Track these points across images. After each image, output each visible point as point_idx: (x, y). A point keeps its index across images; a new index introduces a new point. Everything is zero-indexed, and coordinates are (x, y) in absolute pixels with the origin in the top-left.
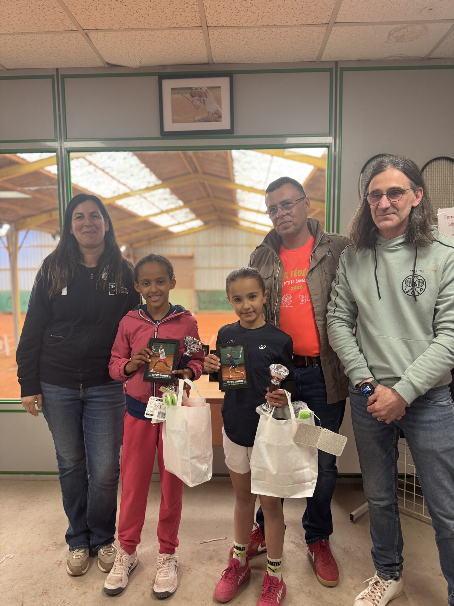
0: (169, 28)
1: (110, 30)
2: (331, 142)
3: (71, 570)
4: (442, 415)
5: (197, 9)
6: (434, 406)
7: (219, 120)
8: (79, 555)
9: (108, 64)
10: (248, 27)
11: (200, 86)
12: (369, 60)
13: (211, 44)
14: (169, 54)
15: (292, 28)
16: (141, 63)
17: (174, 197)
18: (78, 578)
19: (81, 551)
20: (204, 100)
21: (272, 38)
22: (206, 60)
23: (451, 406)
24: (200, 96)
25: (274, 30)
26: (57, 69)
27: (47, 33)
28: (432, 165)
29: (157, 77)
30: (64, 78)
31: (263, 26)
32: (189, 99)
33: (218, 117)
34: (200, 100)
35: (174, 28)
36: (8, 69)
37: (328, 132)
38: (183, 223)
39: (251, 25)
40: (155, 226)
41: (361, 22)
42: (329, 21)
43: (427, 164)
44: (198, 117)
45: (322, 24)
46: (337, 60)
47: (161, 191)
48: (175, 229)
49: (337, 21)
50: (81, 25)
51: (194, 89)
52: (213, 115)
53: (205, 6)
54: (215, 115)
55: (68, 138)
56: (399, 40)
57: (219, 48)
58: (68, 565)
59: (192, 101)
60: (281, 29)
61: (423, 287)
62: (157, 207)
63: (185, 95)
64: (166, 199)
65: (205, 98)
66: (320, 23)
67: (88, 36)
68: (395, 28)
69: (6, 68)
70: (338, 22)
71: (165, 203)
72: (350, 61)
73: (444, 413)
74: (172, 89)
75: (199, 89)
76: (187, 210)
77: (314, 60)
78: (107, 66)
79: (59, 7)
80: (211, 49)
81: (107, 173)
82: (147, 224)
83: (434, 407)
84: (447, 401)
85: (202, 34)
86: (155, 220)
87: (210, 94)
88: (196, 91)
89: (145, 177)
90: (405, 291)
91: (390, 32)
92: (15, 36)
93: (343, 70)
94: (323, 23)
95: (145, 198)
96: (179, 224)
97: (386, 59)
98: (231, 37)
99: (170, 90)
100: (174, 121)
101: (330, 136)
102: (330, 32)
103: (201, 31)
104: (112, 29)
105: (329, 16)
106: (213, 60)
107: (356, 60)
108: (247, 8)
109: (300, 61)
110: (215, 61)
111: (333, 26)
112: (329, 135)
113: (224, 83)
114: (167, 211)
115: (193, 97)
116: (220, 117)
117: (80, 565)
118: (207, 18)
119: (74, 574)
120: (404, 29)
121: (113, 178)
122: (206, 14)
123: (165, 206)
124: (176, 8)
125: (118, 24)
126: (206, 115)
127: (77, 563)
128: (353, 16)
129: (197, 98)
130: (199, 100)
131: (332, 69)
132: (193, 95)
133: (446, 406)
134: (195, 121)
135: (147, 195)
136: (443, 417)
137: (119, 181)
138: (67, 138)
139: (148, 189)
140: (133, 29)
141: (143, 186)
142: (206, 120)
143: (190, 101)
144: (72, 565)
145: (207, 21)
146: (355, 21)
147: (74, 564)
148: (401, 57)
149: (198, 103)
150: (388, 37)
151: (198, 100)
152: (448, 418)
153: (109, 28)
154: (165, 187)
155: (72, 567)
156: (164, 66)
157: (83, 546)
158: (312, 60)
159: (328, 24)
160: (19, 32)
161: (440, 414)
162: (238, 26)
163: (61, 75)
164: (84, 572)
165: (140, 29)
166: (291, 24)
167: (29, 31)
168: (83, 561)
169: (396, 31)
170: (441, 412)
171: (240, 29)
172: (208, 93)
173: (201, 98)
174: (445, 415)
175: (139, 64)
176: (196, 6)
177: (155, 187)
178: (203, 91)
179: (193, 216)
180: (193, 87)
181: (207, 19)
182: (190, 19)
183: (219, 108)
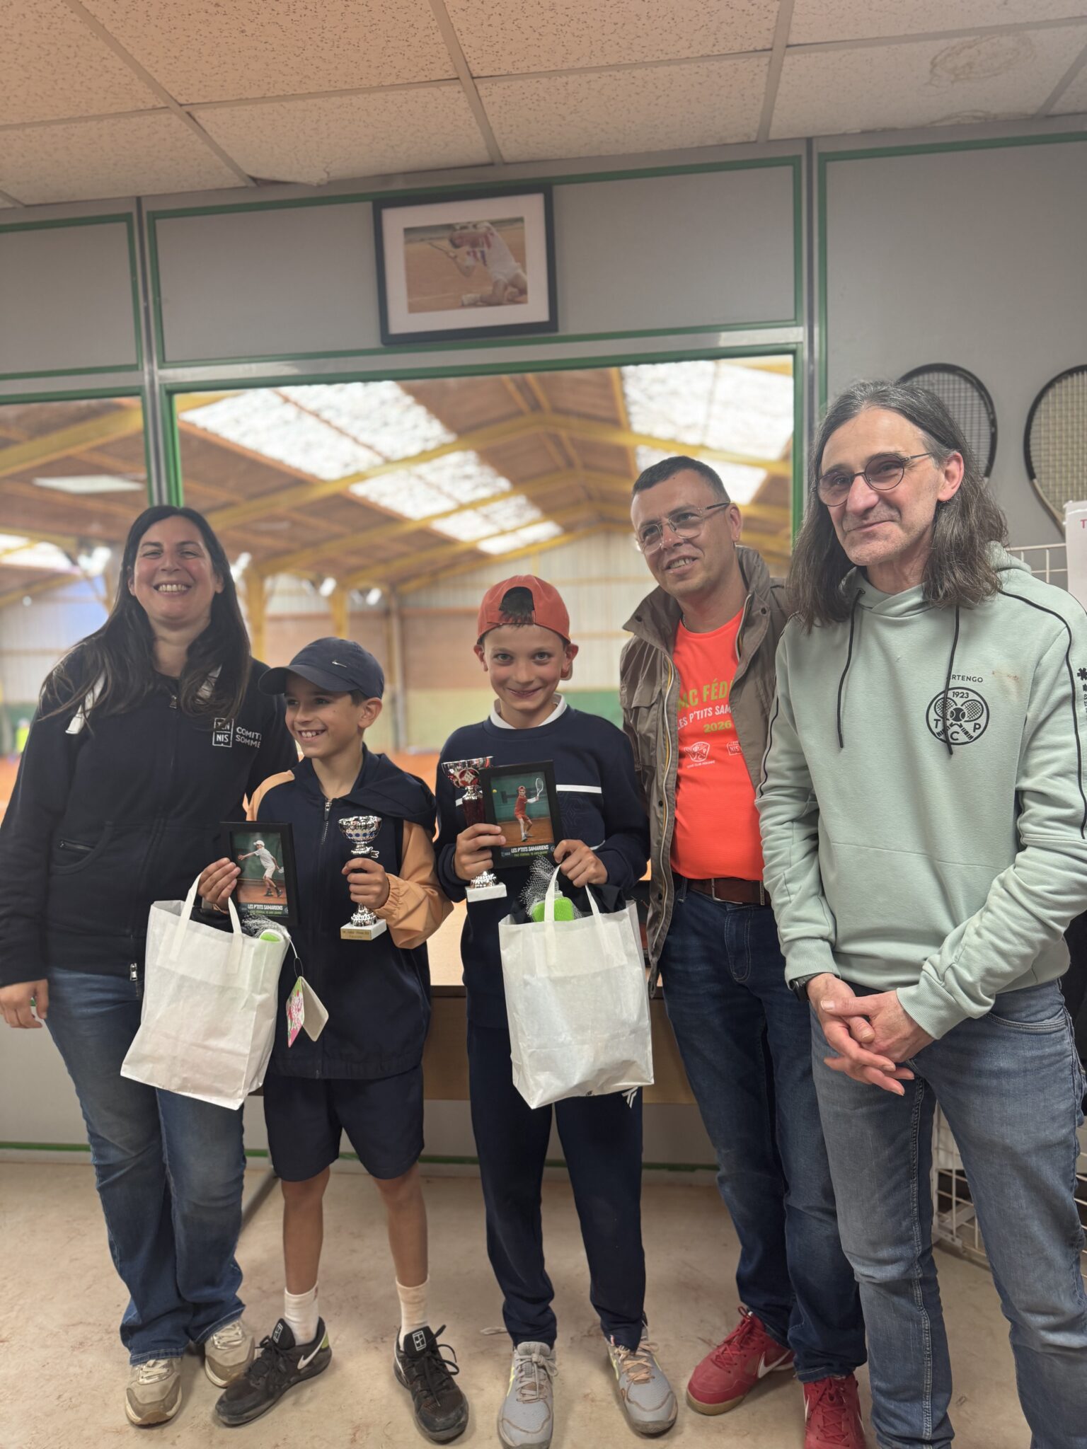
0: (381, 88)
1: (241, 101)
2: (800, 339)
3: (138, 1413)
4: (1033, 1059)
5: (439, 37)
6: (1015, 1032)
7: (519, 299)
8: (153, 1374)
9: (254, 179)
10: (571, 71)
11: (474, 219)
12: (894, 130)
13: (490, 119)
14: (393, 147)
15: (683, 66)
16: (328, 173)
17: (488, 471)
18: (156, 1431)
19: (160, 1365)
20: (483, 253)
21: (637, 94)
22: (482, 155)
23: (1059, 1034)
24: (474, 244)
25: (639, 73)
26: (139, 199)
27: (100, 118)
28: (1061, 387)
29: (370, 204)
30: (155, 218)
31: (610, 67)
32: (447, 253)
33: (518, 293)
34: (475, 254)
35: (393, 87)
36: (27, 206)
37: (792, 316)
38: (514, 531)
39: (578, 65)
40: (446, 541)
41: (854, 38)
42: (773, 44)
43: (1050, 385)
44: (469, 296)
45: (756, 51)
46: (809, 135)
47: (454, 458)
48: (492, 546)
49: (793, 41)
50: (173, 94)
51: (458, 227)
52: (506, 288)
53: (456, 28)
54: (511, 289)
55: (168, 358)
56: (962, 77)
57: (511, 126)
58: (130, 1402)
59: (456, 257)
60: (654, 69)
61: (982, 721)
62: (449, 496)
63: (437, 243)
64: (468, 477)
65: (486, 249)
66: (751, 49)
67: (194, 120)
68: (947, 48)
69: (22, 204)
70: (795, 43)
71: (467, 485)
72: (844, 135)
73: (1039, 1053)
74: (408, 231)
75: (470, 226)
76: (521, 500)
77: (753, 139)
78: (252, 184)
79: (112, 56)
80: (491, 129)
81: (327, 422)
82: (427, 538)
83: (1012, 1035)
84: (1051, 1020)
85: (462, 94)
86: (448, 527)
87: (499, 238)
88: (465, 231)
89: (415, 427)
90: (936, 731)
91: (935, 58)
92: (28, 131)
93: (826, 158)
94: (758, 48)
95: (420, 477)
96: (503, 533)
97: (937, 124)
98: (535, 97)
99: (401, 233)
100: (413, 308)
101: (796, 325)
102: (781, 70)
103: (458, 88)
104: (247, 99)
105: (769, 30)
106: (501, 156)
107: (859, 131)
108: (560, 27)
109: (715, 143)
110: (507, 158)
111: (784, 54)
112: (796, 322)
113: (530, 208)
114: (473, 505)
115: (456, 246)
116: (523, 291)
117: (159, 1398)
118: (467, 56)
119: (146, 1423)
120: (970, 47)
121: (341, 432)
122: (463, 48)
123: (465, 492)
124: (386, 39)
125: (259, 86)
126: (488, 289)
127: (151, 1394)
128: (830, 25)
129: (467, 248)
130: (472, 254)
131: (799, 157)
132: (457, 242)
133: (1046, 1034)
134: (463, 306)
135: (423, 469)
136: (1037, 1062)
137: (356, 440)
138: (164, 360)
139: (425, 456)
140: (294, 97)
141: (413, 450)
142: (488, 302)
143: (450, 257)
144: (140, 1400)
145: (470, 65)
146: (837, 39)
147: (143, 1399)
148: (975, 118)
149: (470, 261)
150: (931, 71)
151: (468, 253)
152: (1051, 1065)
153: (238, 97)
154: (464, 449)
155: (140, 1404)
156: (387, 177)
157: (162, 1351)
158: (745, 139)
159: (771, 49)
160: (35, 120)
161: (1029, 1054)
162: (548, 69)
163: (148, 213)
164: (170, 1413)
165: (311, 95)
166: (678, 57)
167: (55, 118)
168: (165, 1387)
169: (949, 55)
170: (1031, 1048)
171: (554, 78)
172: (492, 234)
173: (477, 250)
174: (1042, 1058)
175: (325, 176)
176: (435, 31)
177: (442, 450)
178: (482, 230)
179: (534, 513)
180: (457, 224)
181: (468, 60)
182: (428, 63)
183: (520, 271)
